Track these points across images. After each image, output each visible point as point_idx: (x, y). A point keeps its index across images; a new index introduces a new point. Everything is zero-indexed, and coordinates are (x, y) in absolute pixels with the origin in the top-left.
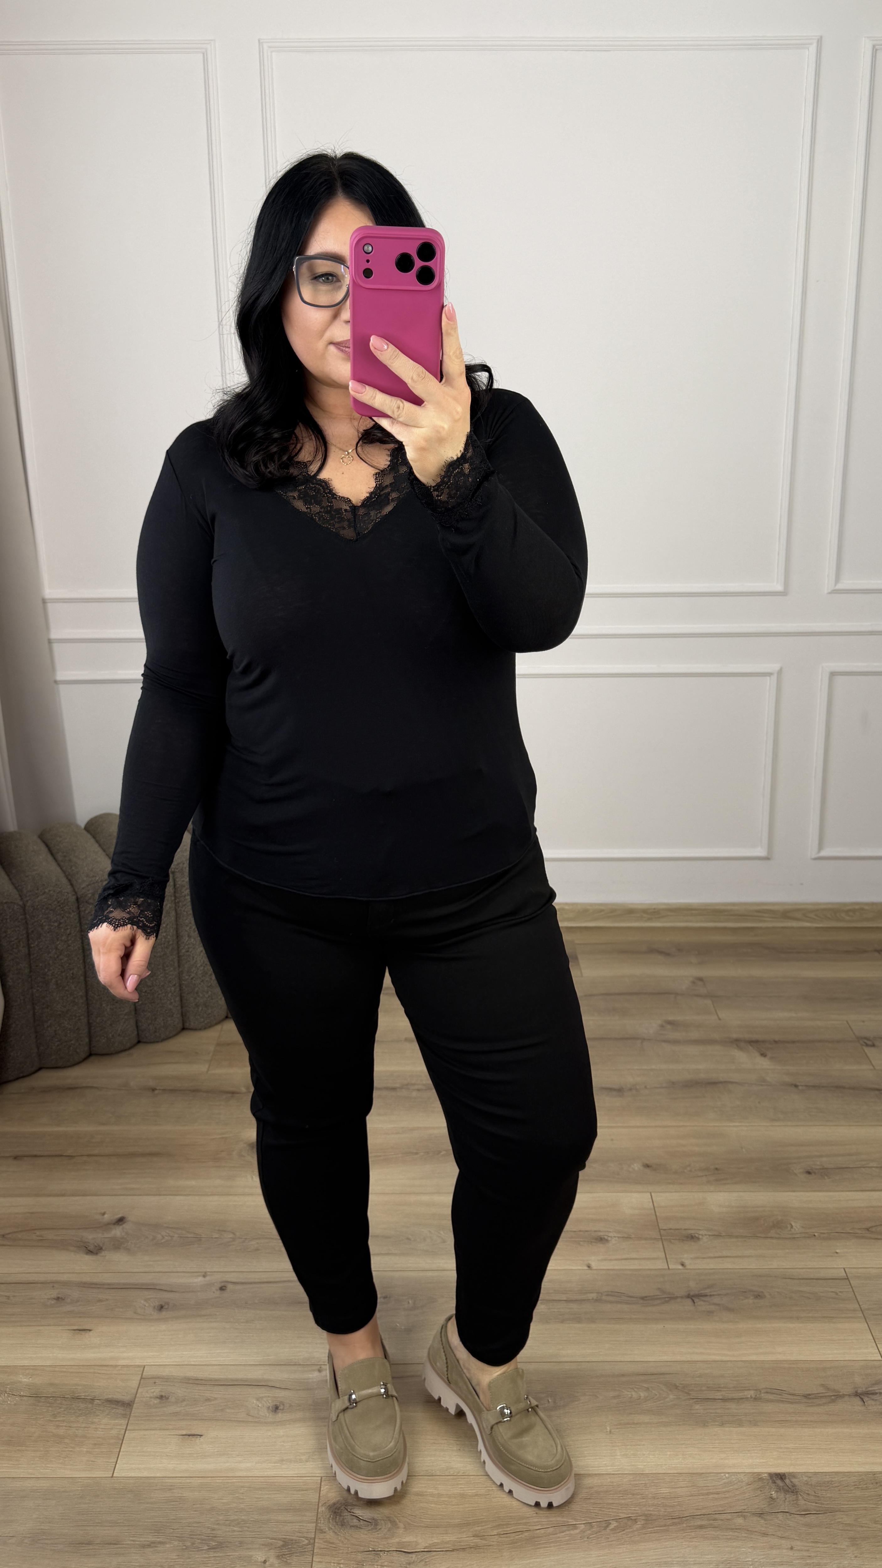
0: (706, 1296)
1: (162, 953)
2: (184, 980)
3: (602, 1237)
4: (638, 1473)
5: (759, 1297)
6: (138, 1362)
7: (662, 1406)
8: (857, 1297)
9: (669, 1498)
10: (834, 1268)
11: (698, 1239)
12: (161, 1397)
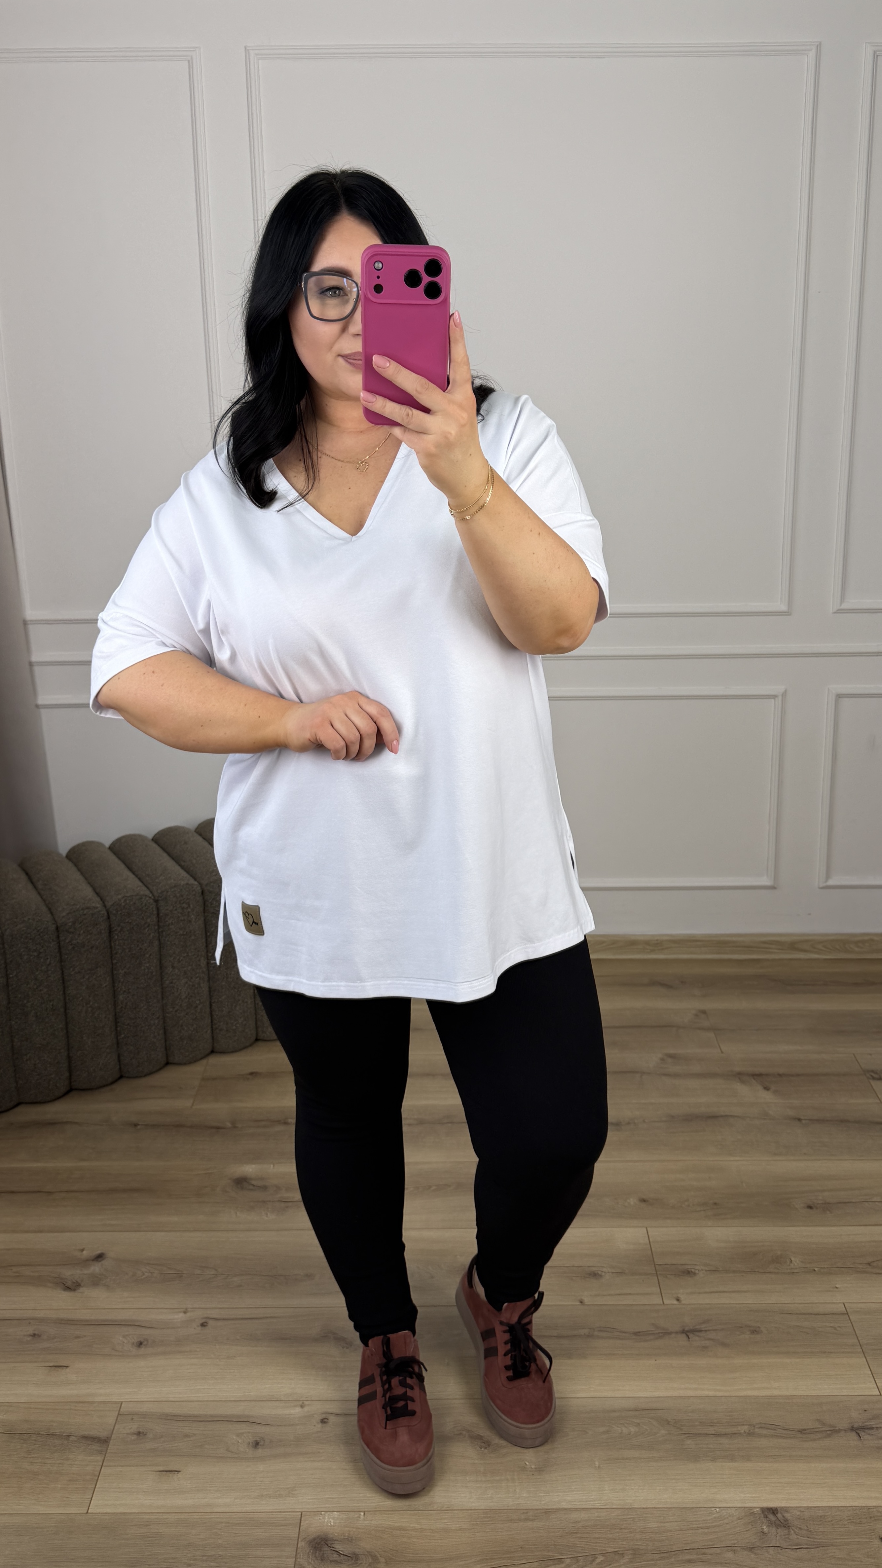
0: (700, 1331)
1: (145, 985)
2: (168, 1014)
3: (596, 1272)
4: (627, 1507)
5: (755, 1332)
6: (115, 1399)
7: (654, 1441)
8: (857, 1332)
9: (658, 1533)
10: (834, 1303)
11: (695, 1274)
12: (139, 1433)
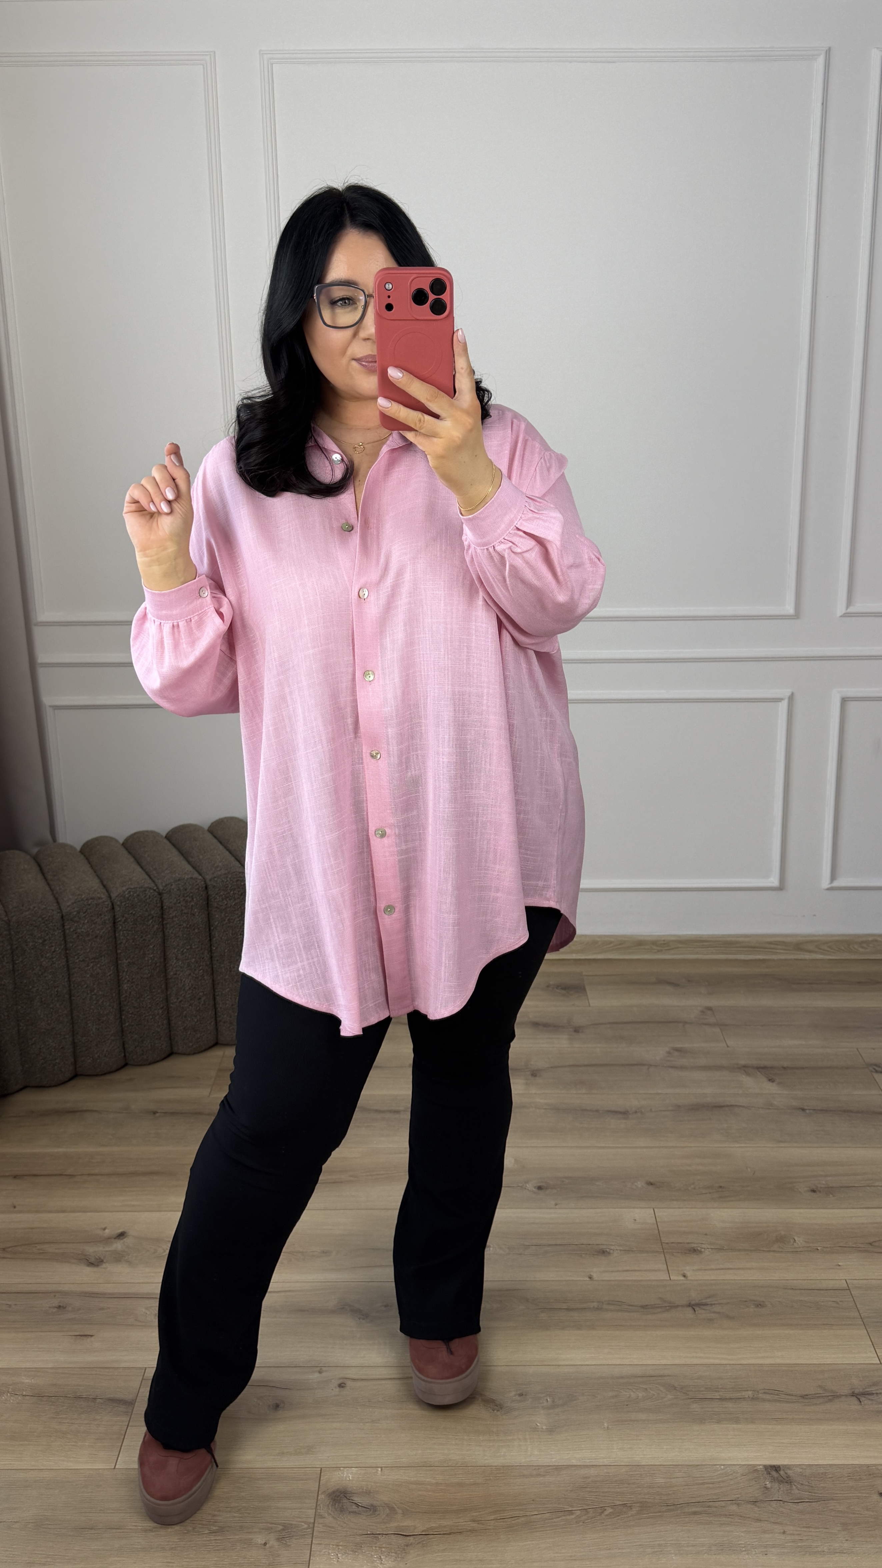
0: (708, 1304)
1: (149, 975)
3: (604, 1250)
4: (634, 1464)
5: (759, 1306)
7: (659, 1405)
8: (858, 1306)
10: (836, 1279)
11: (700, 1252)
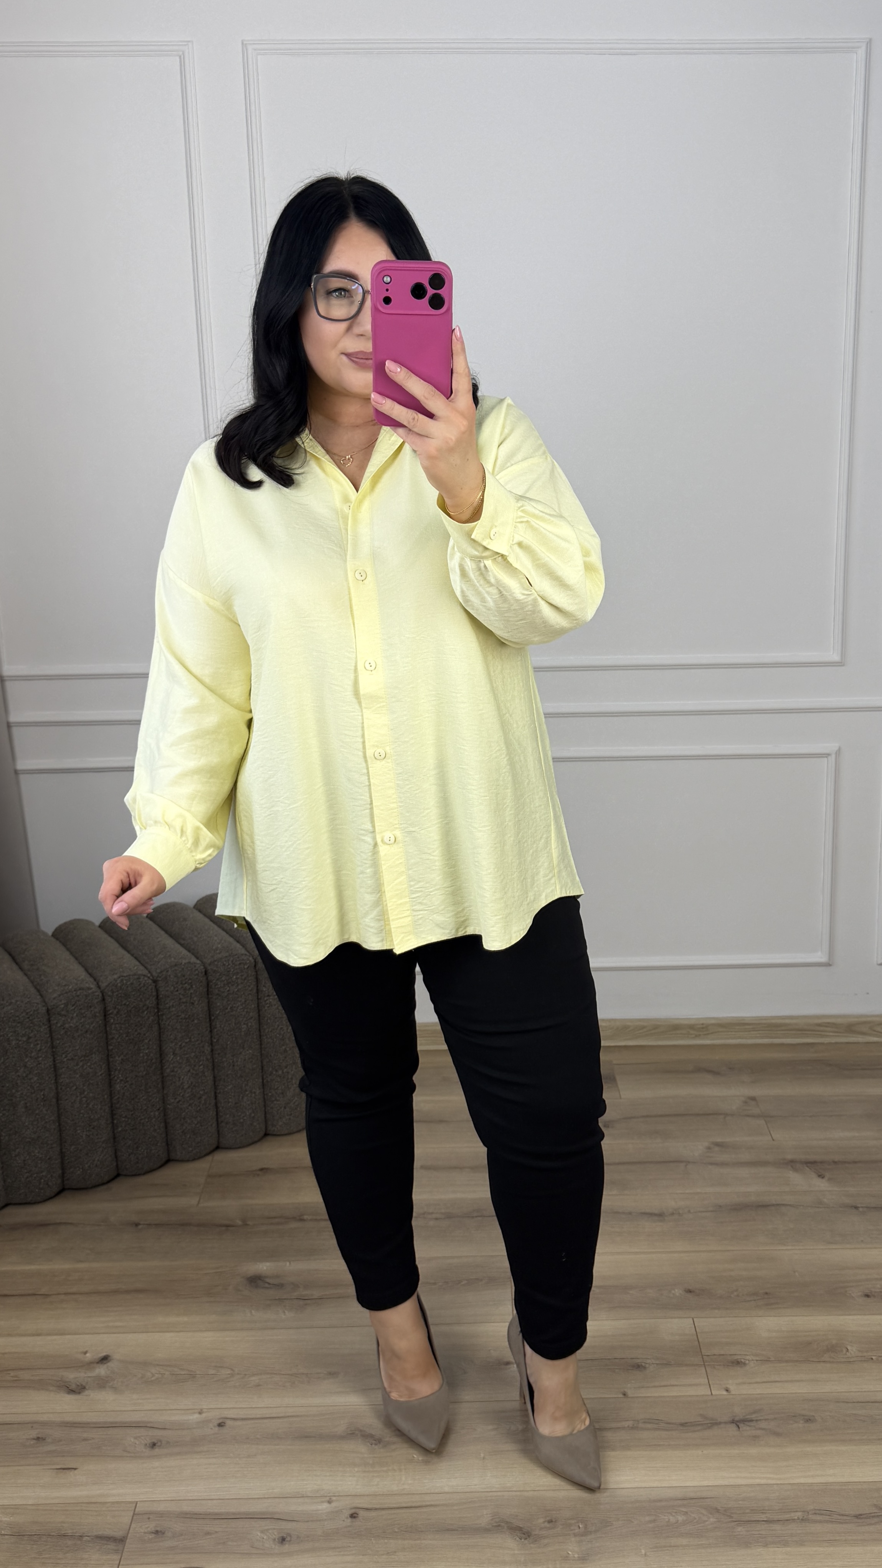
0: (752, 1421)
1: (145, 1073)
2: (169, 1105)
3: (640, 1364)
5: (809, 1421)
6: (129, 1499)
7: (701, 1529)
11: (745, 1364)
12: (157, 1532)
